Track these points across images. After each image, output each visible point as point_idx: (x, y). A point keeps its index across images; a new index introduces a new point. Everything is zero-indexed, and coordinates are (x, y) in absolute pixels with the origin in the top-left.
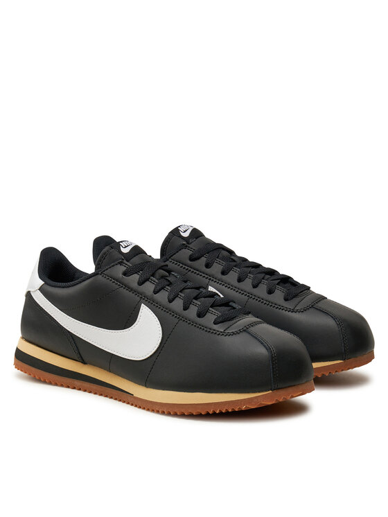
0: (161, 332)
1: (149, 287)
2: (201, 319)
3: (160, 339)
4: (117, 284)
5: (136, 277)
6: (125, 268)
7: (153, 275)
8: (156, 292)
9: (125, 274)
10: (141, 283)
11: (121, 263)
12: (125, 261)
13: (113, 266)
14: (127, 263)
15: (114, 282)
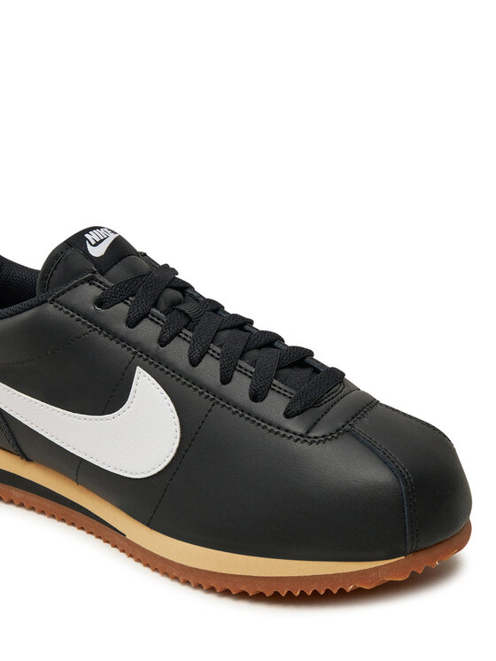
0: (178, 427)
1: (148, 331)
2: (258, 404)
3: (177, 441)
4: (84, 323)
5: (122, 309)
6: (100, 292)
7: (155, 305)
8: (163, 342)
9: (100, 303)
10: (132, 323)
11: (90, 281)
12: (98, 276)
13: (75, 286)
14: (102, 279)
15: (78, 320)
